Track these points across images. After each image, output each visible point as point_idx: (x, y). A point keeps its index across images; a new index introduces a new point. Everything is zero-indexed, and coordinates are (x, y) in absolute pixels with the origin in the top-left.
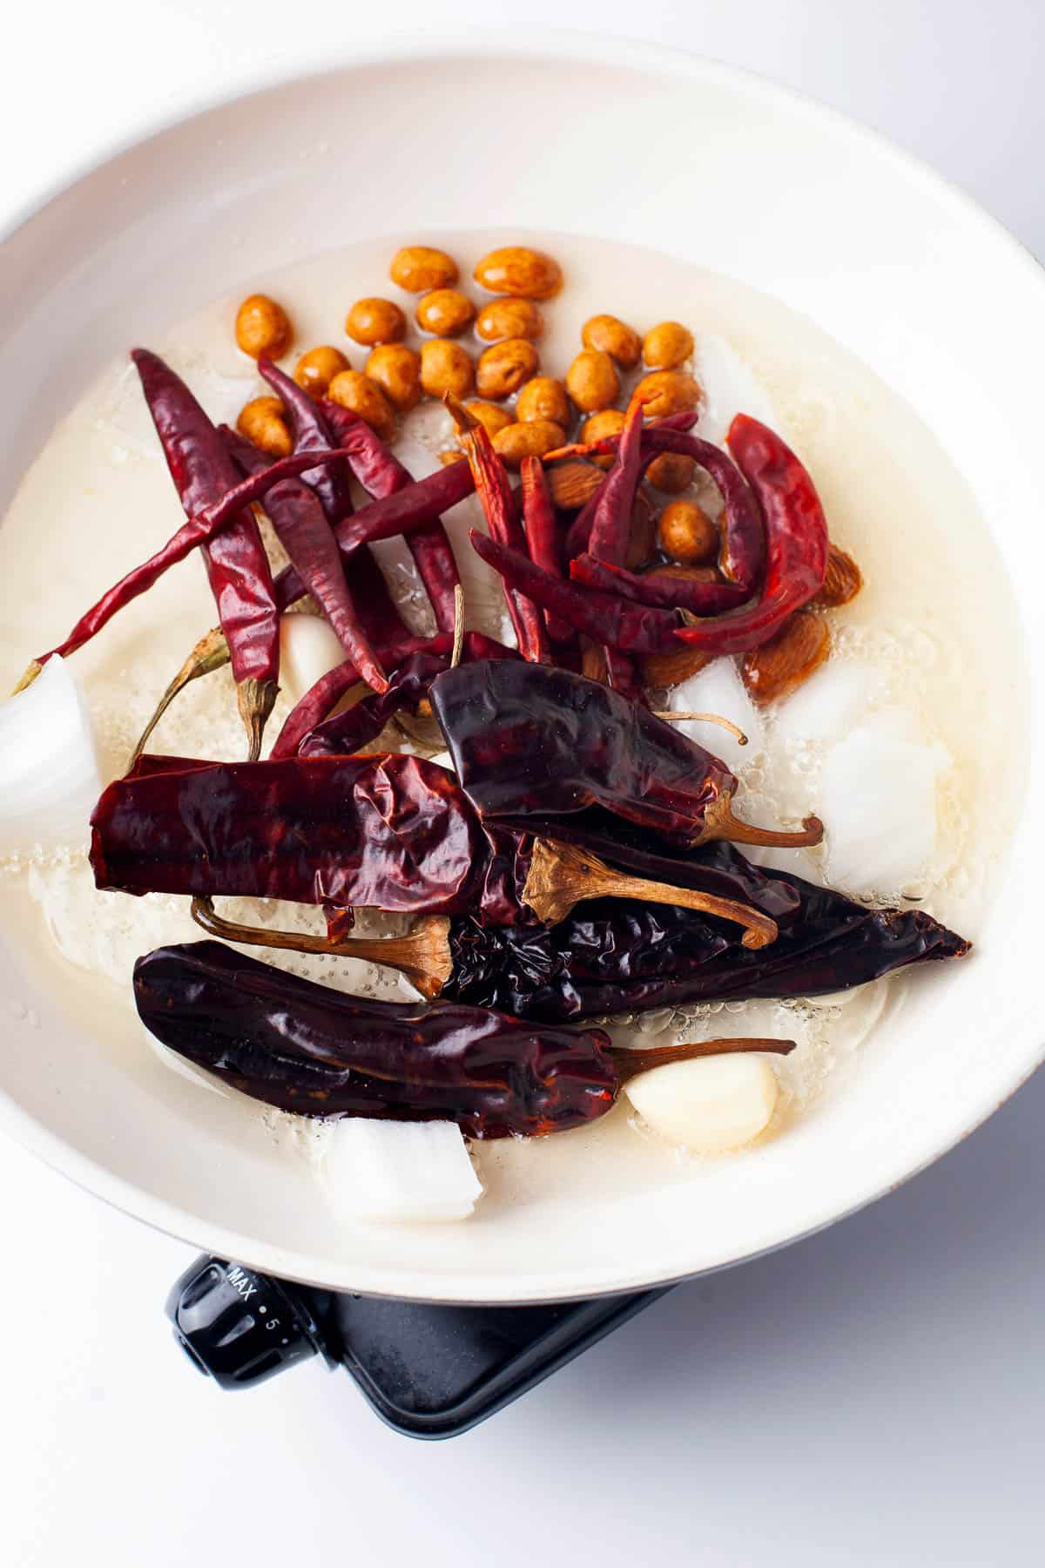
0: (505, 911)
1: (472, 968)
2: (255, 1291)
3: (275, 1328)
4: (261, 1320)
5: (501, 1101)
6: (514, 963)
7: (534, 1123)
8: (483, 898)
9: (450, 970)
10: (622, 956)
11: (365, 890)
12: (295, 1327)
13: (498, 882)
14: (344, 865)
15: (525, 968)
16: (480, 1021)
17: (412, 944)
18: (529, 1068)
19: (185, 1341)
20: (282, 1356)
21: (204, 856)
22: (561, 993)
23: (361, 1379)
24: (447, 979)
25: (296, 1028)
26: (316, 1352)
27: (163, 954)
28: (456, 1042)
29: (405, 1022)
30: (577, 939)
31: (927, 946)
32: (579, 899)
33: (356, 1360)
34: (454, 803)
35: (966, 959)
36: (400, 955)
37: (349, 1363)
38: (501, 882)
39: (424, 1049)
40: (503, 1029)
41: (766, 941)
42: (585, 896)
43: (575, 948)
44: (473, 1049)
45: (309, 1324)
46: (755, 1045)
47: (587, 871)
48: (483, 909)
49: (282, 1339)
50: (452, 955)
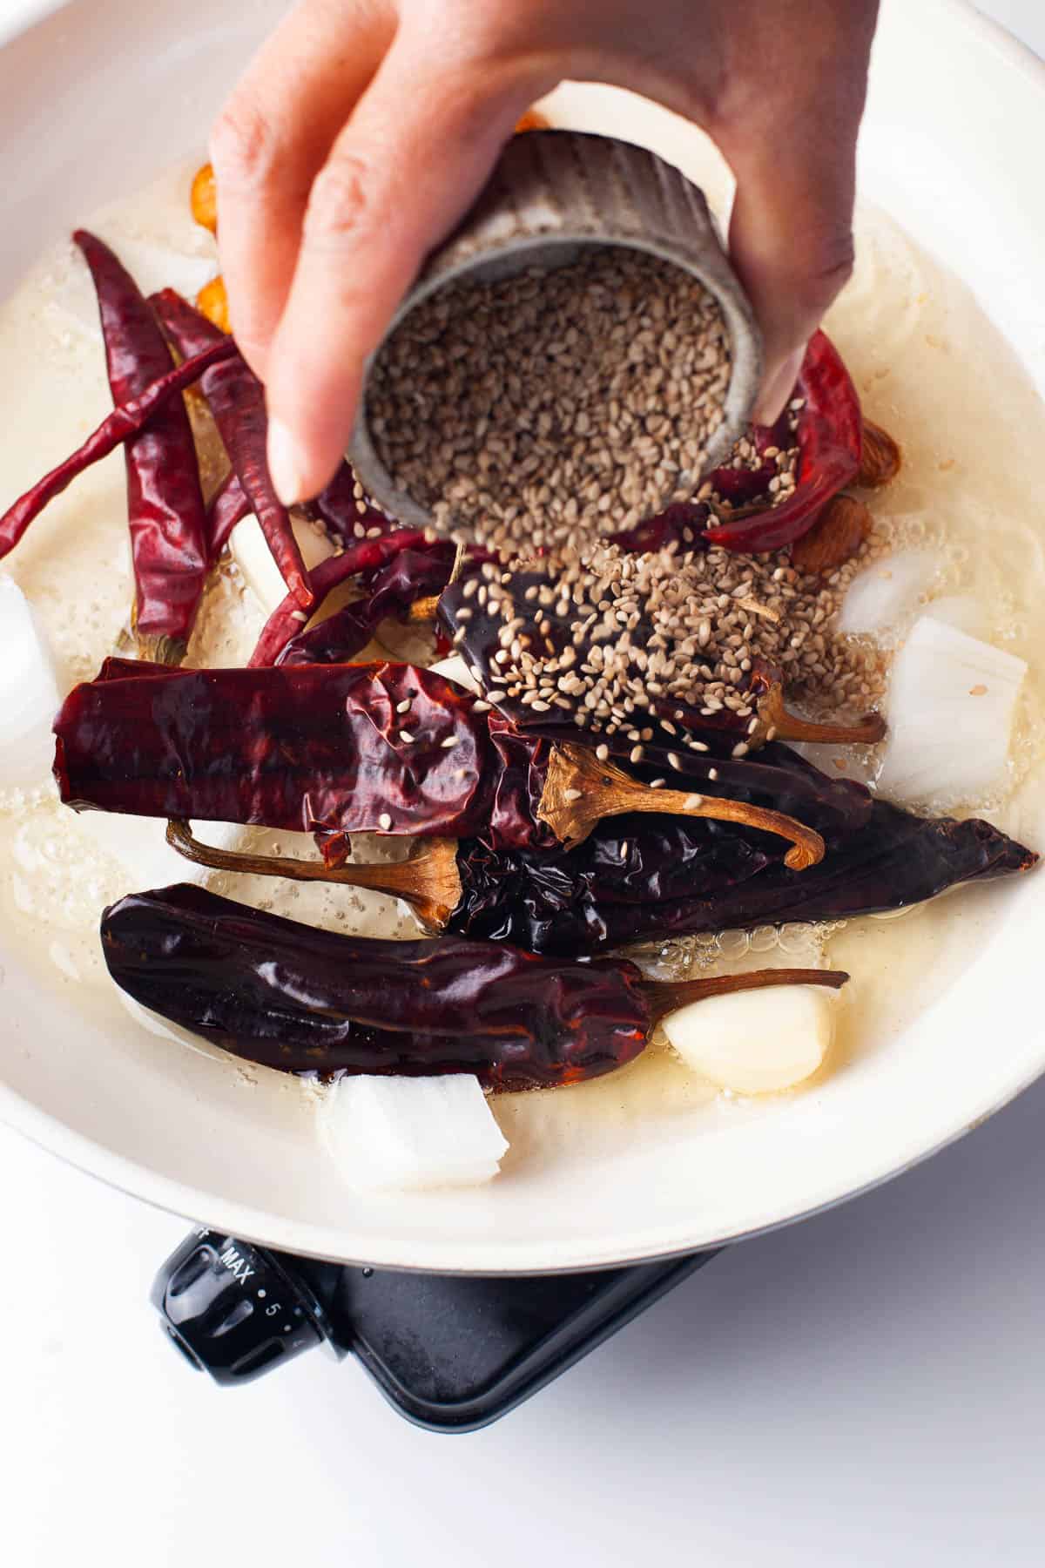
0: (518, 829)
1: (484, 893)
2: (252, 1273)
3: (275, 1315)
4: (260, 1305)
5: (522, 1048)
6: (530, 887)
7: (559, 1071)
8: (494, 815)
9: (459, 894)
10: (650, 876)
11: (361, 813)
12: (298, 1312)
13: (510, 799)
14: (334, 787)
15: (543, 891)
16: (495, 961)
17: (416, 869)
18: (551, 1009)
19: (175, 1332)
20: (284, 1345)
21: (179, 773)
22: (585, 919)
23: (373, 1366)
24: (455, 906)
25: (287, 978)
26: (322, 1339)
27: (133, 903)
28: (468, 985)
29: (409, 965)
30: (602, 859)
31: (990, 859)
32: (600, 815)
33: (368, 1346)
34: (459, 714)
35: (1033, 870)
36: (402, 880)
37: (359, 1349)
38: (513, 797)
39: (433, 994)
40: (520, 968)
41: (811, 860)
42: (609, 811)
43: (599, 869)
44: (487, 991)
45: (314, 1307)
46: (804, 976)
47: (609, 783)
48: (493, 828)
49: (283, 1327)
50: (461, 879)
